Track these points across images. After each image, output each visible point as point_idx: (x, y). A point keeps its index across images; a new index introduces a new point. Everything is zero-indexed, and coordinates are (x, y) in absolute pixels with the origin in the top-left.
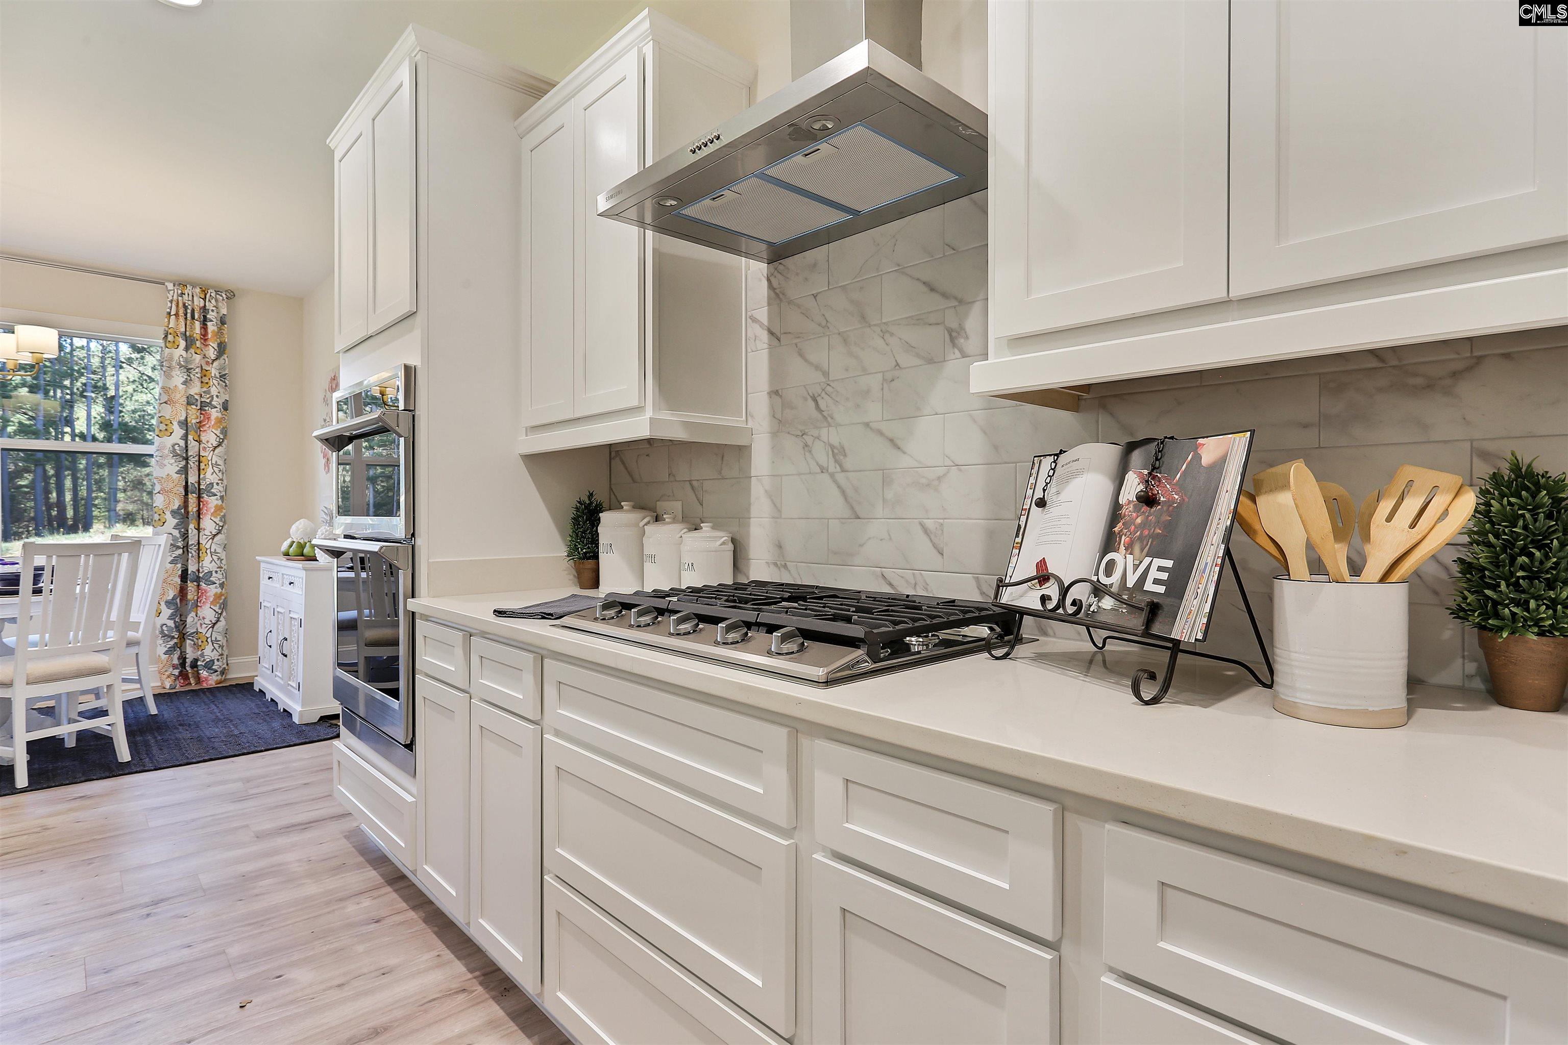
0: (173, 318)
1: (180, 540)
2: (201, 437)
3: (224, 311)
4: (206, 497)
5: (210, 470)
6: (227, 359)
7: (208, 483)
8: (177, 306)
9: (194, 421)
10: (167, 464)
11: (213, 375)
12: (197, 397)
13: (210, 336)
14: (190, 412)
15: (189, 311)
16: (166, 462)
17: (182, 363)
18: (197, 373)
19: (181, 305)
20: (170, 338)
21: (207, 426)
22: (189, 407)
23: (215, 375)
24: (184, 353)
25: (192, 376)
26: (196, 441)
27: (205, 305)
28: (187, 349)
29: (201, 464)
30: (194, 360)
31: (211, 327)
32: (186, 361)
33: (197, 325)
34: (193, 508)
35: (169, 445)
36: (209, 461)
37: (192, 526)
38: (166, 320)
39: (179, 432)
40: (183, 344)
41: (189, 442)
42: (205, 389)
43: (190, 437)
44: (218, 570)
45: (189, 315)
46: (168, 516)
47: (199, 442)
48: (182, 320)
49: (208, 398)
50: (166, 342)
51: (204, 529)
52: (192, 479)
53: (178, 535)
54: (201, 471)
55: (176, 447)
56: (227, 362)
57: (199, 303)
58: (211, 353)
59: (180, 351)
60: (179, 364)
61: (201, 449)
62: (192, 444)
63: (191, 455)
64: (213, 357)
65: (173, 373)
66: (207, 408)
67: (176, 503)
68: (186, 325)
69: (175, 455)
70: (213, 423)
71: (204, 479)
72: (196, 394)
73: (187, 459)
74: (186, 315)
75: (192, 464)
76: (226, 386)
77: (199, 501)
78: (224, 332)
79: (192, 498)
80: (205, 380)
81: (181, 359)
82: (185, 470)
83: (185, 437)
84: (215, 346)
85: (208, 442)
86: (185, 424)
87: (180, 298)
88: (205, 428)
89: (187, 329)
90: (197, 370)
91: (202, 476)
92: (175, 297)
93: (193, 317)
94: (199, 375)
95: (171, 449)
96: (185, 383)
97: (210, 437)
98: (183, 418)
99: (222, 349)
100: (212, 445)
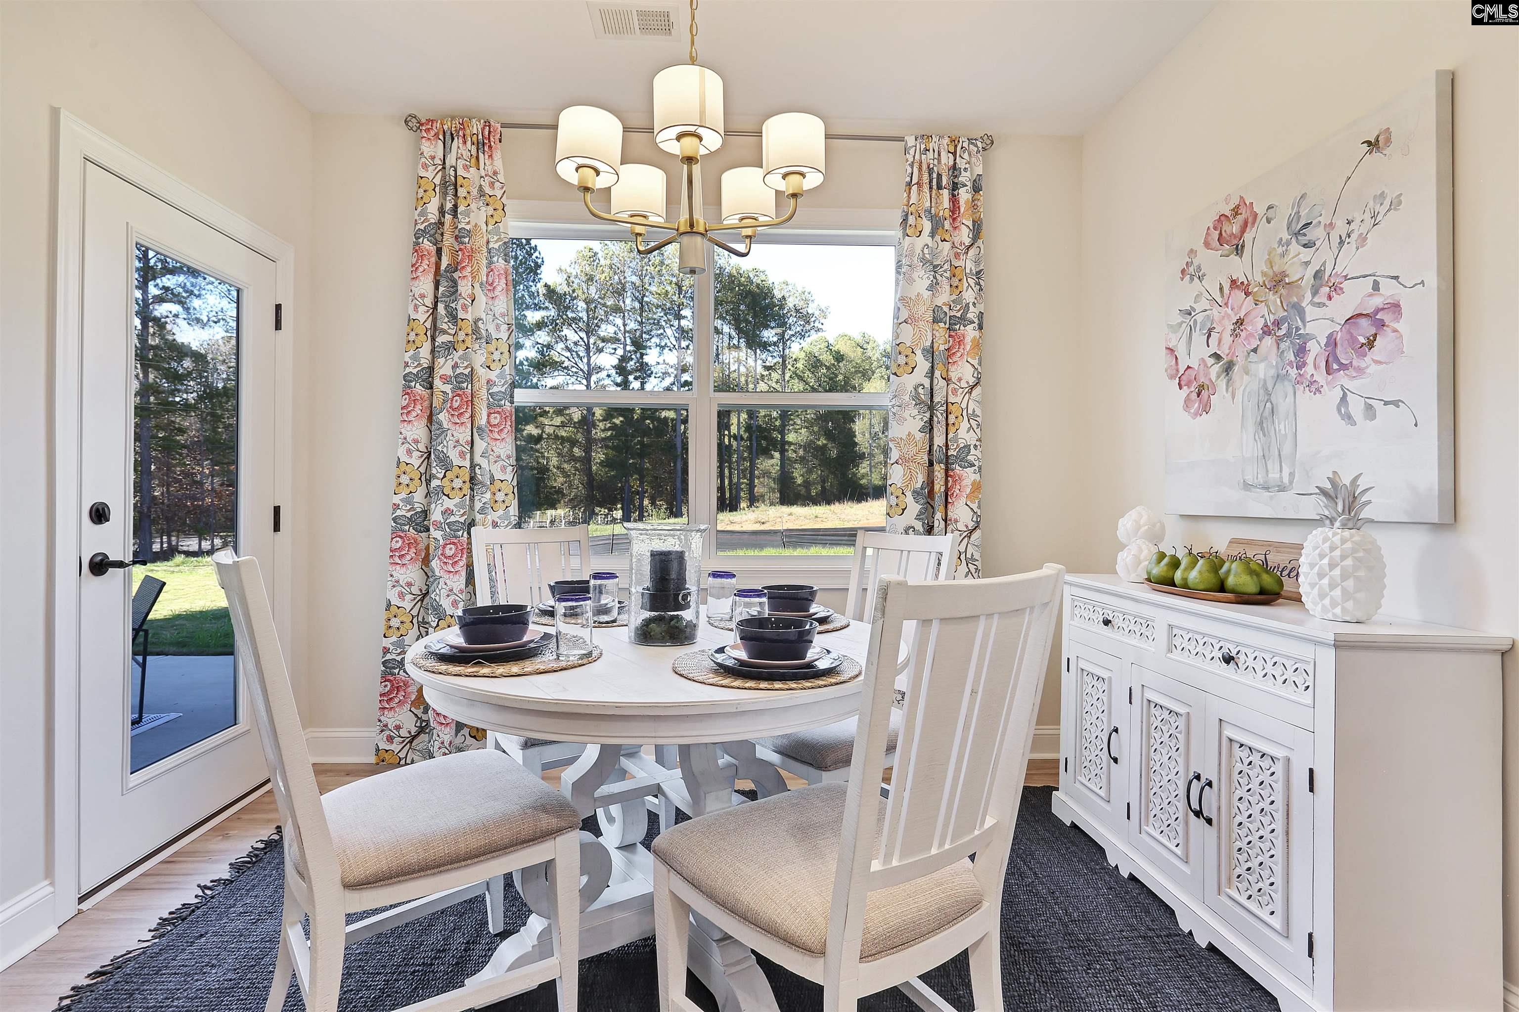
0: (915, 188)
2: (950, 373)
3: (979, 170)
4: (958, 467)
5: (965, 425)
6: (982, 247)
7: (962, 445)
8: (920, 169)
9: (942, 348)
10: (908, 418)
11: (968, 271)
12: (946, 309)
13: (962, 210)
14: (937, 334)
15: (935, 176)
16: (906, 414)
17: (927, 256)
18: (945, 271)
19: (924, 167)
20: (911, 220)
21: (959, 354)
22: (936, 327)
23: (971, 270)
24: (929, 241)
25: (938, 277)
26: (944, 379)
27: (955, 164)
28: (933, 234)
29: (950, 417)
30: (941, 251)
31: (964, 195)
32: (934, 255)
33: (945, 193)
34: (939, 487)
35: (910, 388)
36: (961, 411)
37: (939, 516)
38: (905, 195)
39: (923, 365)
40: (927, 226)
41: (935, 382)
42: (956, 295)
43: (937, 374)
45: (935, 181)
46: (909, 499)
47: (947, 380)
48: (926, 188)
49: (959, 310)
50: (905, 229)
51: (956, 521)
52: (939, 440)
53: (921, 530)
54: (950, 427)
55: (920, 390)
56: (982, 251)
57: (947, 160)
58: (964, 235)
59: (925, 238)
60: (923, 260)
61: (950, 393)
62: (940, 384)
63: (939, 402)
64: (967, 241)
65: (915, 275)
66: (957, 327)
67: (920, 479)
68: (931, 196)
69: (919, 402)
70: (968, 348)
71: (956, 439)
72: (944, 304)
73: (931, 408)
74: (931, 181)
75: (939, 416)
76: (981, 289)
77: (947, 476)
78: (979, 204)
79: (939, 470)
80: (955, 282)
81: (926, 251)
82: (929, 427)
83: (931, 374)
84: (970, 224)
85: (960, 380)
86: (930, 352)
87: (923, 157)
88: (955, 358)
89: (933, 204)
90: (946, 266)
91: (950, 436)
92: (917, 157)
93: (939, 187)
94: (948, 274)
95: (913, 393)
96: (931, 288)
97: (963, 372)
98: (928, 343)
99: (977, 230)
100: (968, 383)
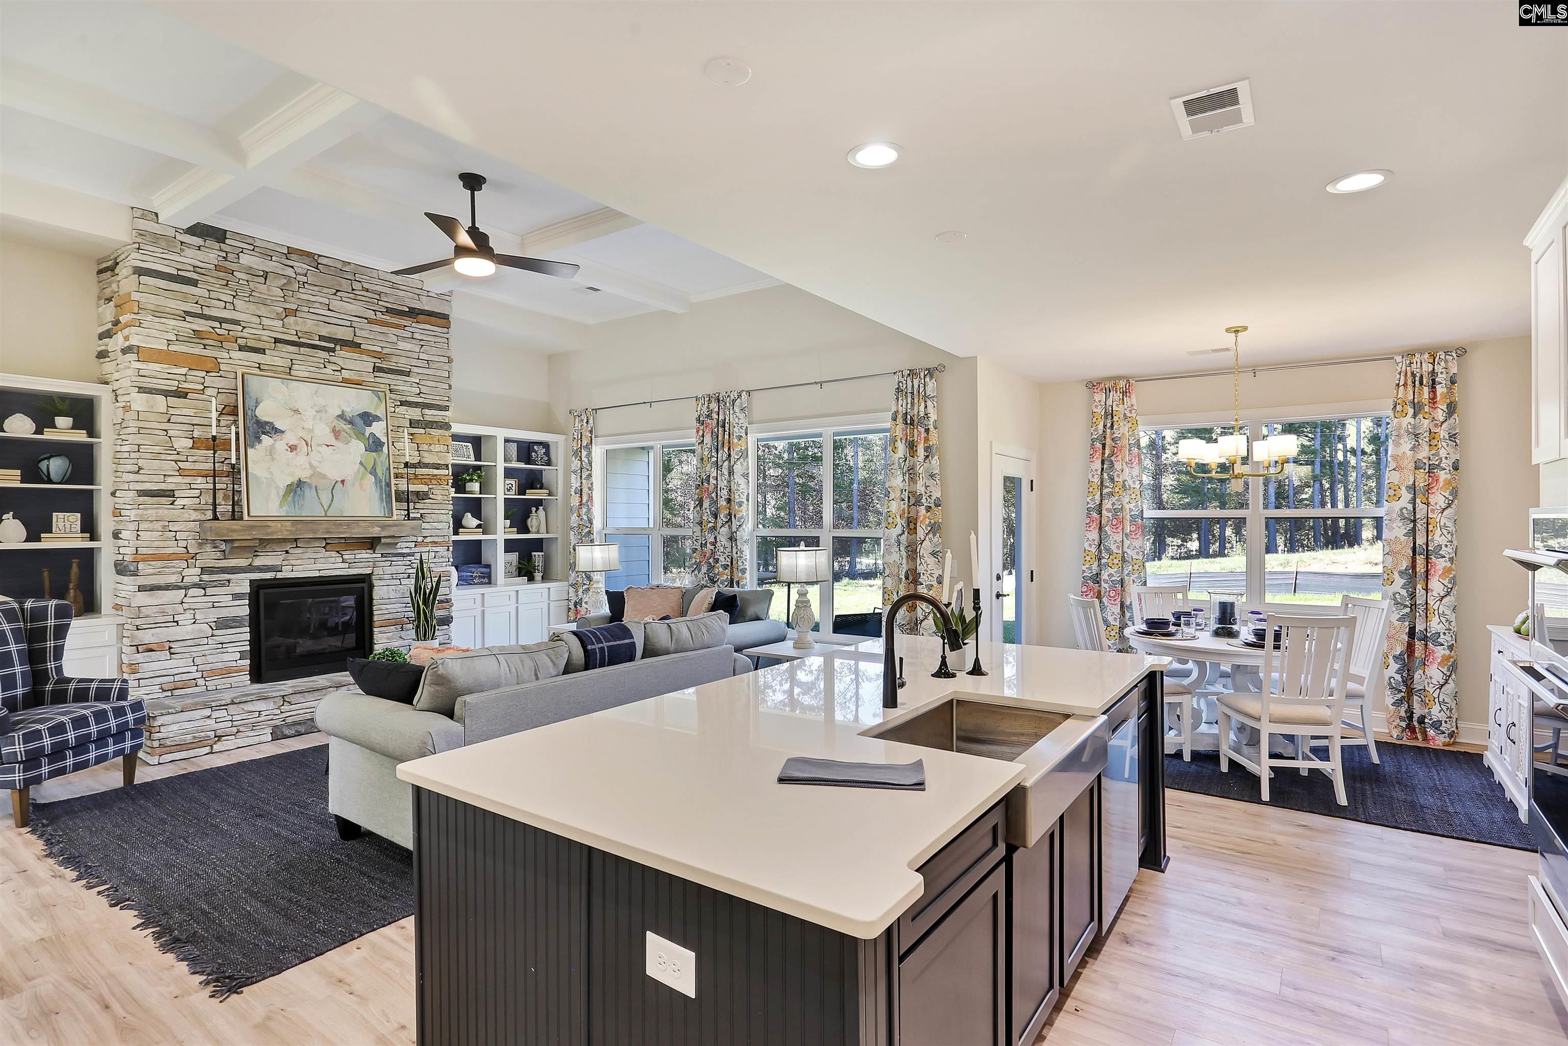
0: (1402, 388)
1: (1408, 599)
2: (1429, 499)
3: (1455, 370)
4: (1434, 558)
5: (1438, 532)
6: (1457, 419)
7: (1436, 545)
8: (1406, 375)
9: (1422, 485)
10: (1395, 527)
11: (1442, 437)
12: (1424, 461)
13: (1438, 399)
14: (1418, 477)
15: (1417, 379)
16: (1394, 525)
17: (1410, 430)
18: (1425, 437)
19: (1409, 374)
20: (1399, 408)
21: (1436, 488)
22: (1417, 472)
23: (1444, 436)
24: (1412, 421)
25: (1420, 440)
26: (1425, 503)
27: (1434, 369)
28: (1415, 416)
29: (1429, 526)
30: (1423, 424)
31: (1440, 390)
32: (1414, 427)
33: (1426, 390)
34: (1420, 568)
35: (1397, 509)
36: (1437, 523)
37: (1419, 587)
38: (1395, 391)
39: (1406, 496)
40: (1411, 411)
41: (1417, 505)
42: (1433, 452)
43: (1418, 501)
44: (1446, 631)
45: (1417, 383)
46: (1396, 575)
47: (1428, 504)
48: (1410, 389)
49: (1437, 460)
50: (1395, 412)
51: (1432, 591)
52: (1421, 541)
53: (1406, 595)
54: (1429, 532)
55: (1404, 511)
56: (1457, 422)
57: (1427, 368)
58: (1440, 415)
59: (1409, 419)
60: (1407, 431)
61: (1429, 511)
62: (1420, 507)
63: (1419, 518)
64: (1442, 419)
65: (1402, 441)
66: (1435, 471)
67: (1404, 564)
68: (1414, 392)
69: (1403, 518)
70: (1441, 485)
71: (1433, 540)
72: (1424, 458)
73: (1414, 521)
74: (1414, 383)
75: (1420, 526)
76: (1457, 445)
77: (1427, 562)
78: (1455, 392)
79: (1420, 560)
80: (1434, 442)
81: (1409, 427)
82: (1413, 532)
83: (1413, 501)
84: (1444, 408)
85: (1436, 504)
86: (1413, 488)
87: (1408, 368)
88: (1433, 491)
89: (1415, 397)
90: (1426, 434)
91: (1430, 538)
92: (1404, 369)
93: (1421, 383)
94: (1427, 439)
95: (1399, 513)
96: (1413, 449)
97: (1438, 499)
98: (1411, 482)
99: (1452, 409)
100: (1440, 507)
